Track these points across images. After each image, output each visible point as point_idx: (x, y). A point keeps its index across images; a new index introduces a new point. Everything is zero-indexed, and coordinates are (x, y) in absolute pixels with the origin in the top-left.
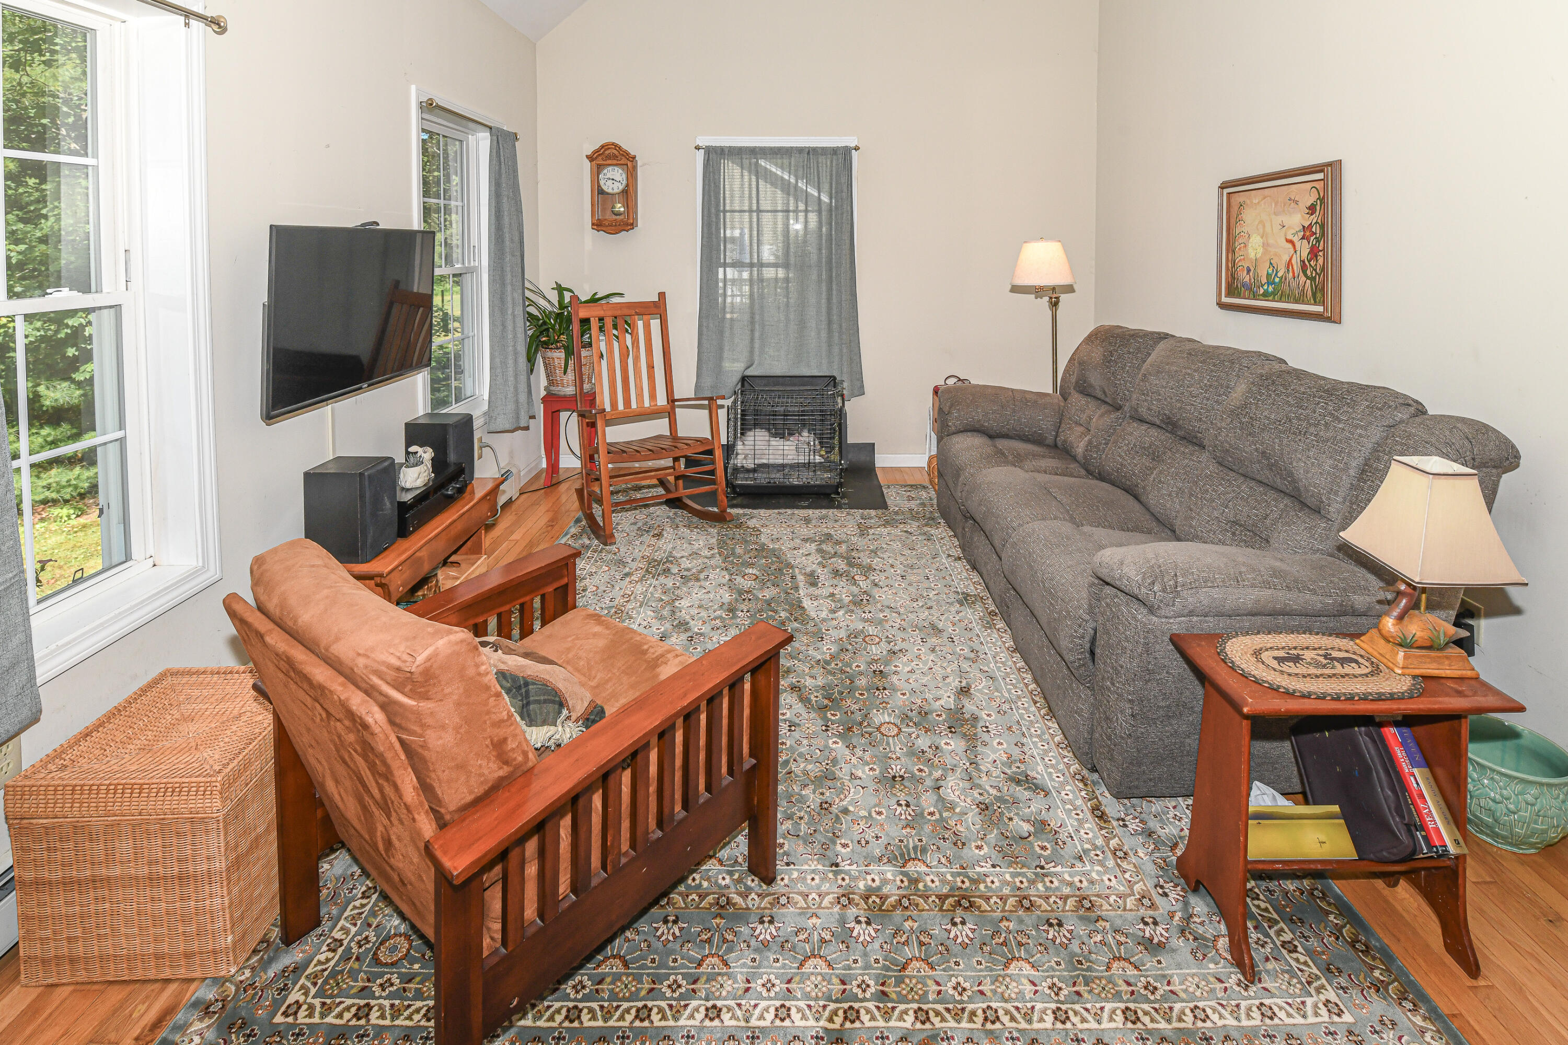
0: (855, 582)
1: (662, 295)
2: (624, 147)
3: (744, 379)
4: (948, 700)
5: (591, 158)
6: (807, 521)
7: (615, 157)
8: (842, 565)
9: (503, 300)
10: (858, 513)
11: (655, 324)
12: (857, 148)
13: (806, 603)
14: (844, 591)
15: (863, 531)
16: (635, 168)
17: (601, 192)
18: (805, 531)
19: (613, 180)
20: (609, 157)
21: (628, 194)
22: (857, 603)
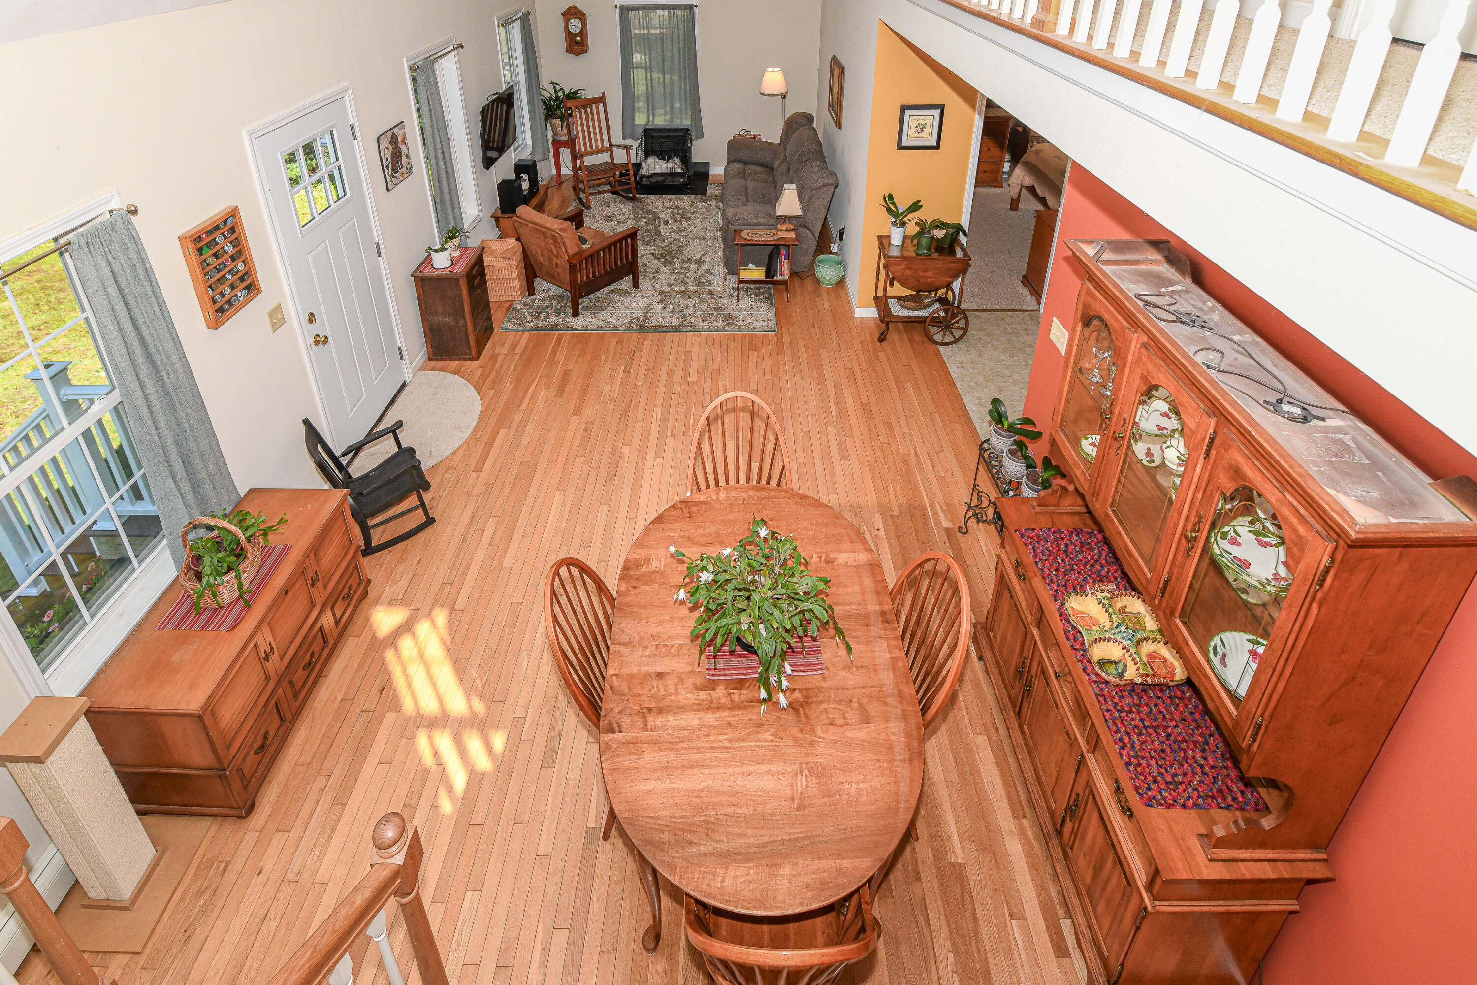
0: (681, 224)
1: (603, 93)
2: (580, 8)
3: (646, 130)
4: (698, 256)
5: (563, 15)
6: (670, 200)
7: (575, 14)
8: (679, 218)
9: (533, 100)
10: (693, 196)
11: (601, 106)
12: (697, 6)
13: (662, 231)
14: (676, 227)
15: (692, 204)
16: (585, 19)
17: (569, 32)
18: (668, 205)
19: (575, 25)
20: (572, 14)
21: (583, 33)
22: (680, 230)
